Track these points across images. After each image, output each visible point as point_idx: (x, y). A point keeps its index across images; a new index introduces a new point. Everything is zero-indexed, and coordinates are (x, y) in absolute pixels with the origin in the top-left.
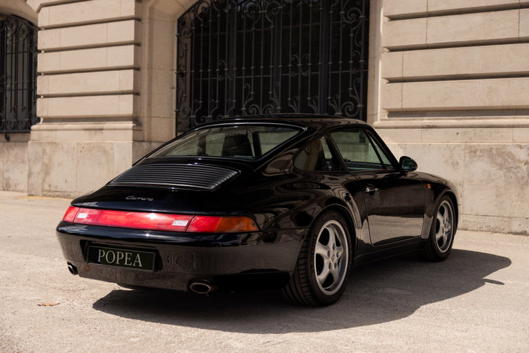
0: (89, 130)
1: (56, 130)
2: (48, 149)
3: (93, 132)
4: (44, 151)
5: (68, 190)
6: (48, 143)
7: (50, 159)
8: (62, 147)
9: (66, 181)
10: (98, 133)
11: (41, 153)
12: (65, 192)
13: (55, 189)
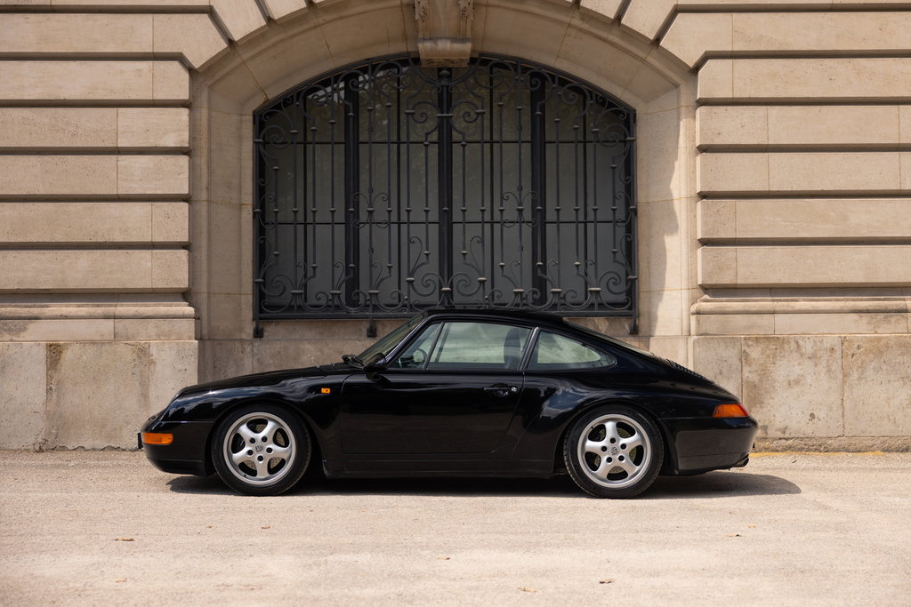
0: (868, 311)
1: (774, 313)
2: (755, 352)
3: (881, 316)
4: (744, 357)
5: (818, 434)
6: (757, 340)
7: (764, 373)
8: (798, 346)
9: (812, 415)
10: (895, 317)
11: (735, 361)
12: (810, 438)
13: (779, 434)
